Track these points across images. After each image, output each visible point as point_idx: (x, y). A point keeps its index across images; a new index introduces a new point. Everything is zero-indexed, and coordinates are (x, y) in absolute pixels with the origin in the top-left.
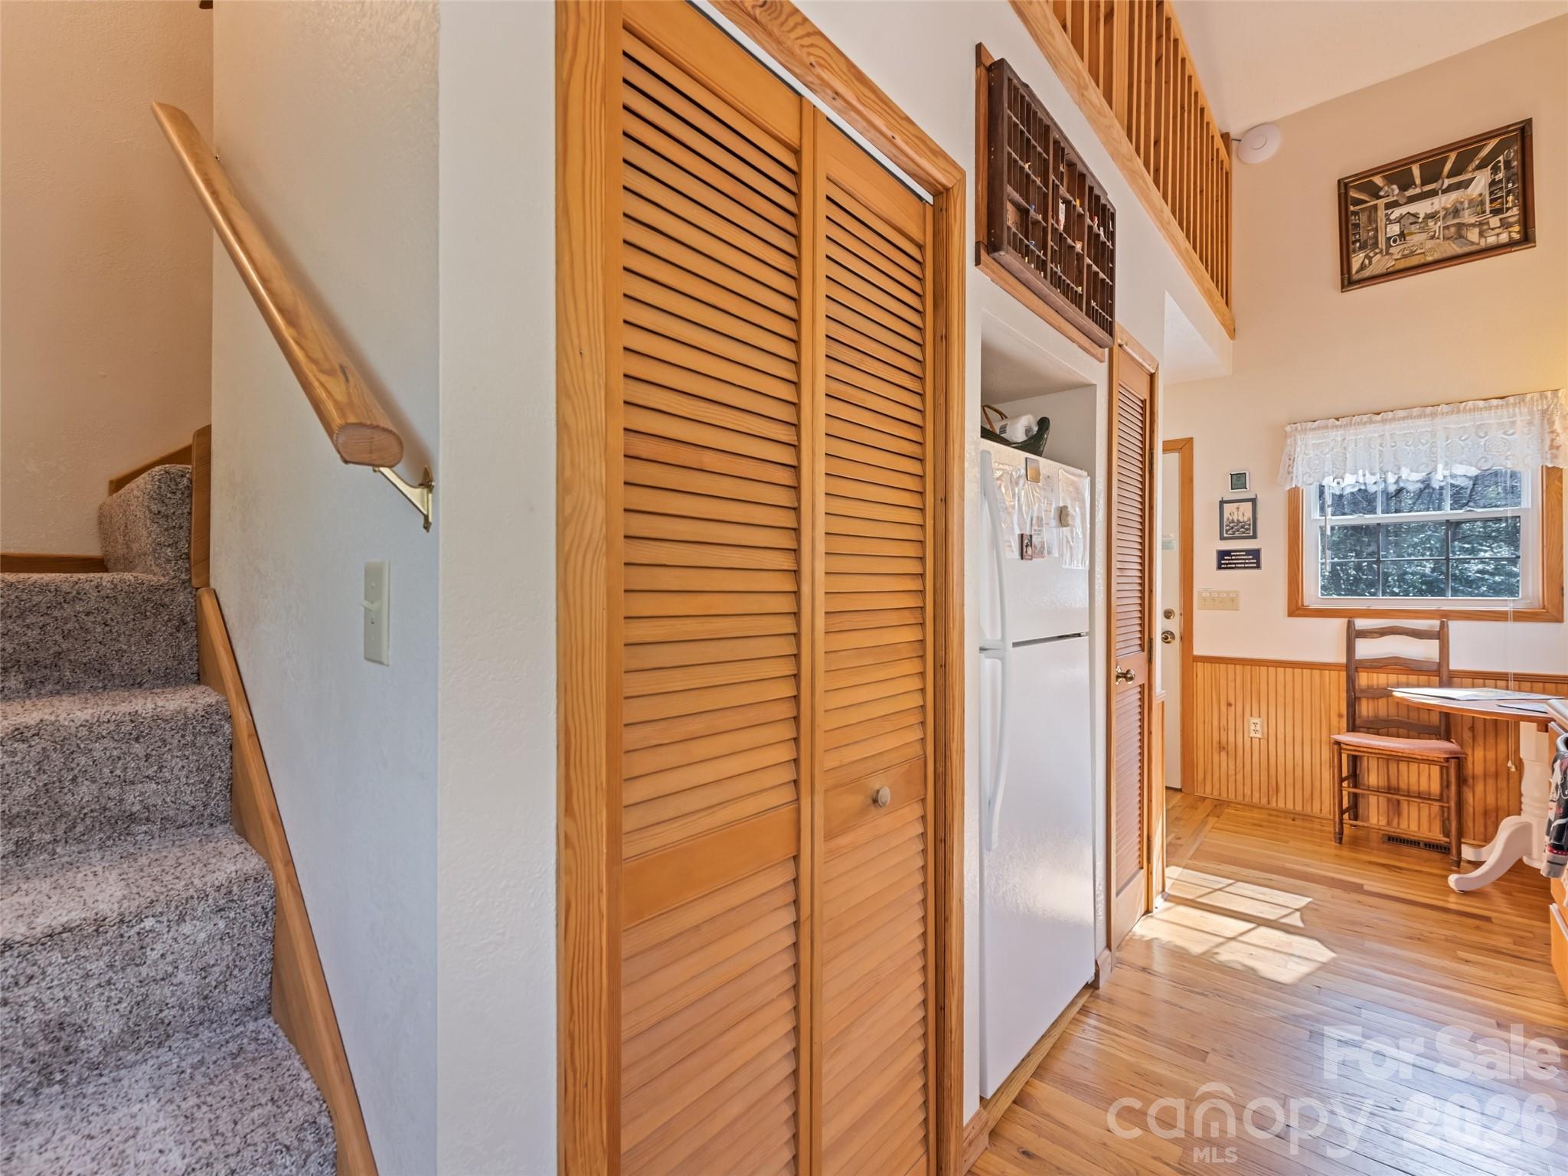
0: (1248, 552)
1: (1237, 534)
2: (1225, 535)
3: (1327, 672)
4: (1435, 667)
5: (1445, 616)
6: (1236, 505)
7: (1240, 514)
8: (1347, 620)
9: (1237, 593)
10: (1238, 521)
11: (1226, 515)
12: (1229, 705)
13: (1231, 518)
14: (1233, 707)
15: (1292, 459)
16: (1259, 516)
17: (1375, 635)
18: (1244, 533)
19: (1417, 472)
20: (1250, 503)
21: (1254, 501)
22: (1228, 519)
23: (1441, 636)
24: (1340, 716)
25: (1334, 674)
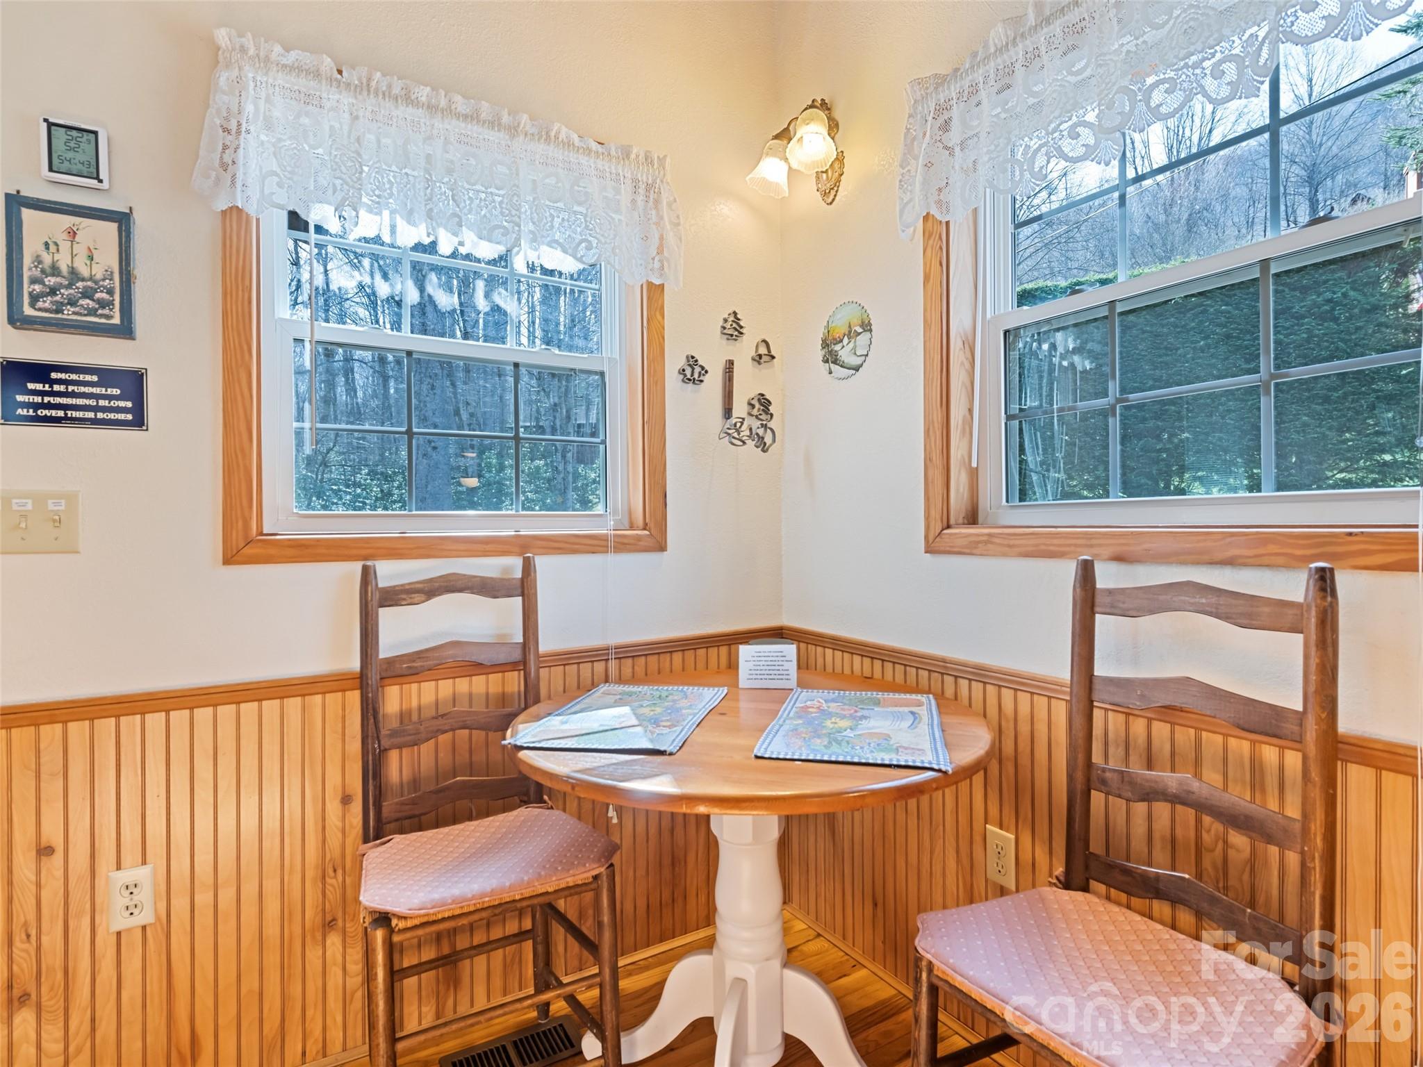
0: (107, 376)
1: (68, 313)
2: (28, 311)
3: (318, 698)
4: (517, 655)
5: (525, 547)
6: (68, 221)
7: (80, 250)
8: (357, 567)
9: (71, 499)
10: (74, 275)
11: (31, 246)
12: (44, 851)
13: (47, 259)
14: (58, 857)
15: (232, 130)
16: (140, 270)
17: (417, 597)
18: (92, 312)
19: (490, 241)
20: (113, 227)
21: (123, 220)
22: (38, 260)
23: (525, 588)
24: (346, 800)
25: (333, 699)
